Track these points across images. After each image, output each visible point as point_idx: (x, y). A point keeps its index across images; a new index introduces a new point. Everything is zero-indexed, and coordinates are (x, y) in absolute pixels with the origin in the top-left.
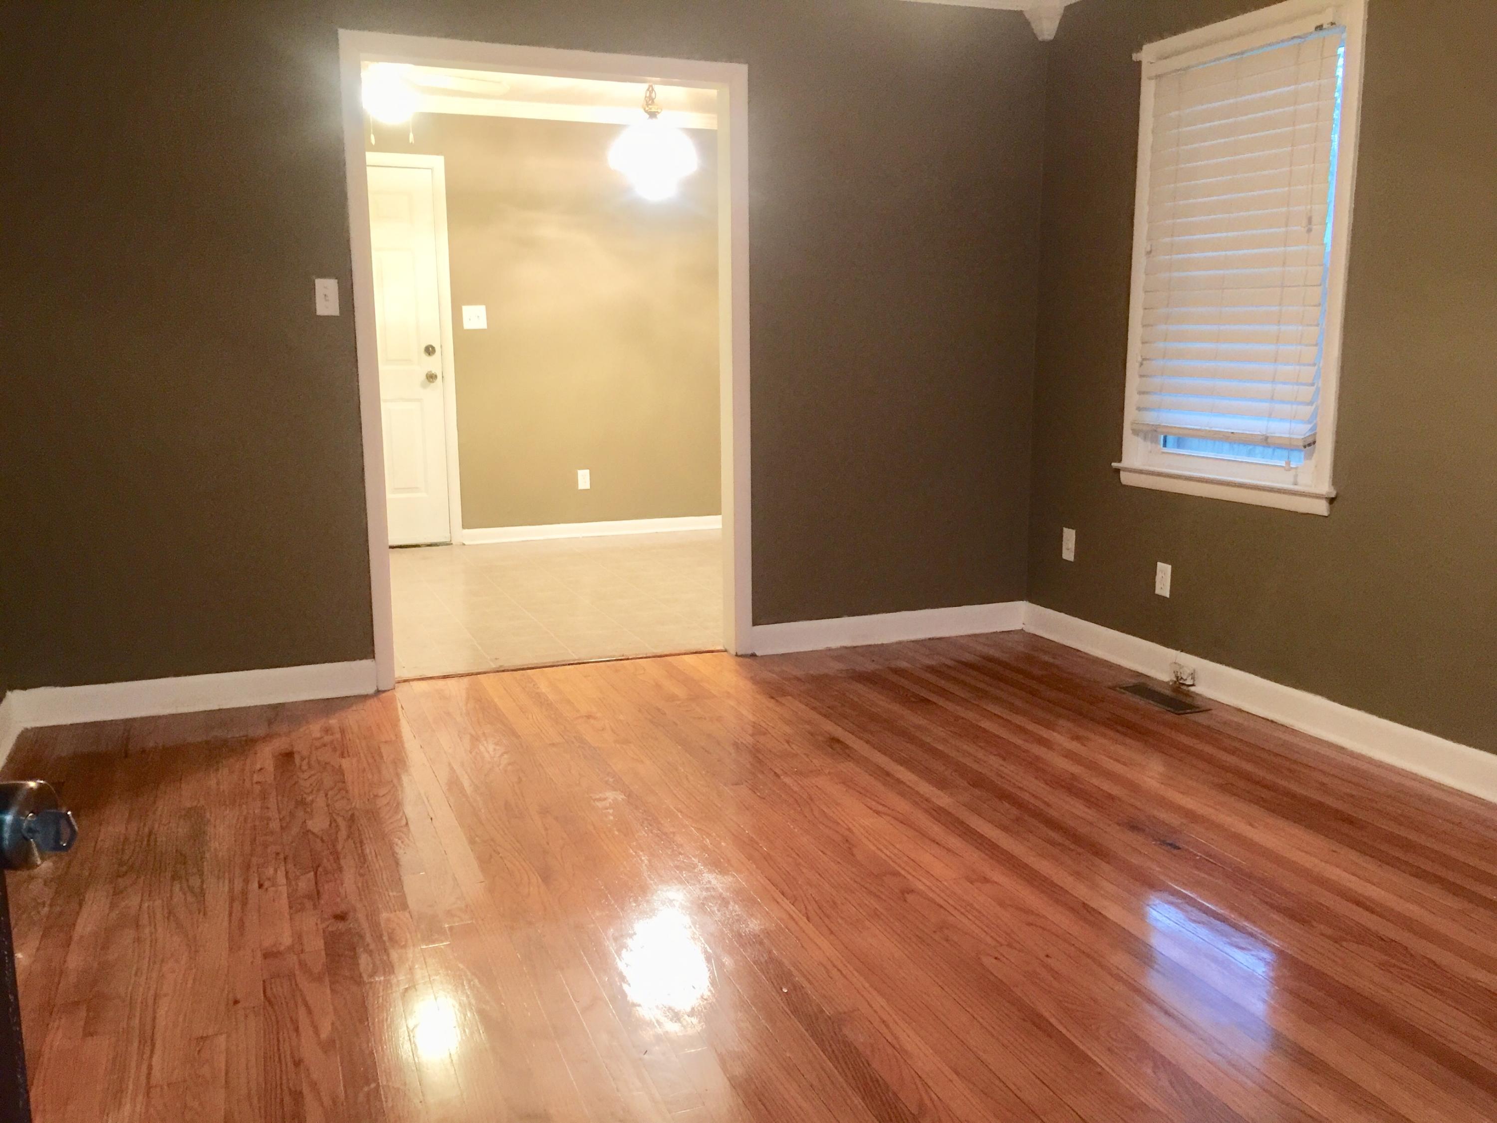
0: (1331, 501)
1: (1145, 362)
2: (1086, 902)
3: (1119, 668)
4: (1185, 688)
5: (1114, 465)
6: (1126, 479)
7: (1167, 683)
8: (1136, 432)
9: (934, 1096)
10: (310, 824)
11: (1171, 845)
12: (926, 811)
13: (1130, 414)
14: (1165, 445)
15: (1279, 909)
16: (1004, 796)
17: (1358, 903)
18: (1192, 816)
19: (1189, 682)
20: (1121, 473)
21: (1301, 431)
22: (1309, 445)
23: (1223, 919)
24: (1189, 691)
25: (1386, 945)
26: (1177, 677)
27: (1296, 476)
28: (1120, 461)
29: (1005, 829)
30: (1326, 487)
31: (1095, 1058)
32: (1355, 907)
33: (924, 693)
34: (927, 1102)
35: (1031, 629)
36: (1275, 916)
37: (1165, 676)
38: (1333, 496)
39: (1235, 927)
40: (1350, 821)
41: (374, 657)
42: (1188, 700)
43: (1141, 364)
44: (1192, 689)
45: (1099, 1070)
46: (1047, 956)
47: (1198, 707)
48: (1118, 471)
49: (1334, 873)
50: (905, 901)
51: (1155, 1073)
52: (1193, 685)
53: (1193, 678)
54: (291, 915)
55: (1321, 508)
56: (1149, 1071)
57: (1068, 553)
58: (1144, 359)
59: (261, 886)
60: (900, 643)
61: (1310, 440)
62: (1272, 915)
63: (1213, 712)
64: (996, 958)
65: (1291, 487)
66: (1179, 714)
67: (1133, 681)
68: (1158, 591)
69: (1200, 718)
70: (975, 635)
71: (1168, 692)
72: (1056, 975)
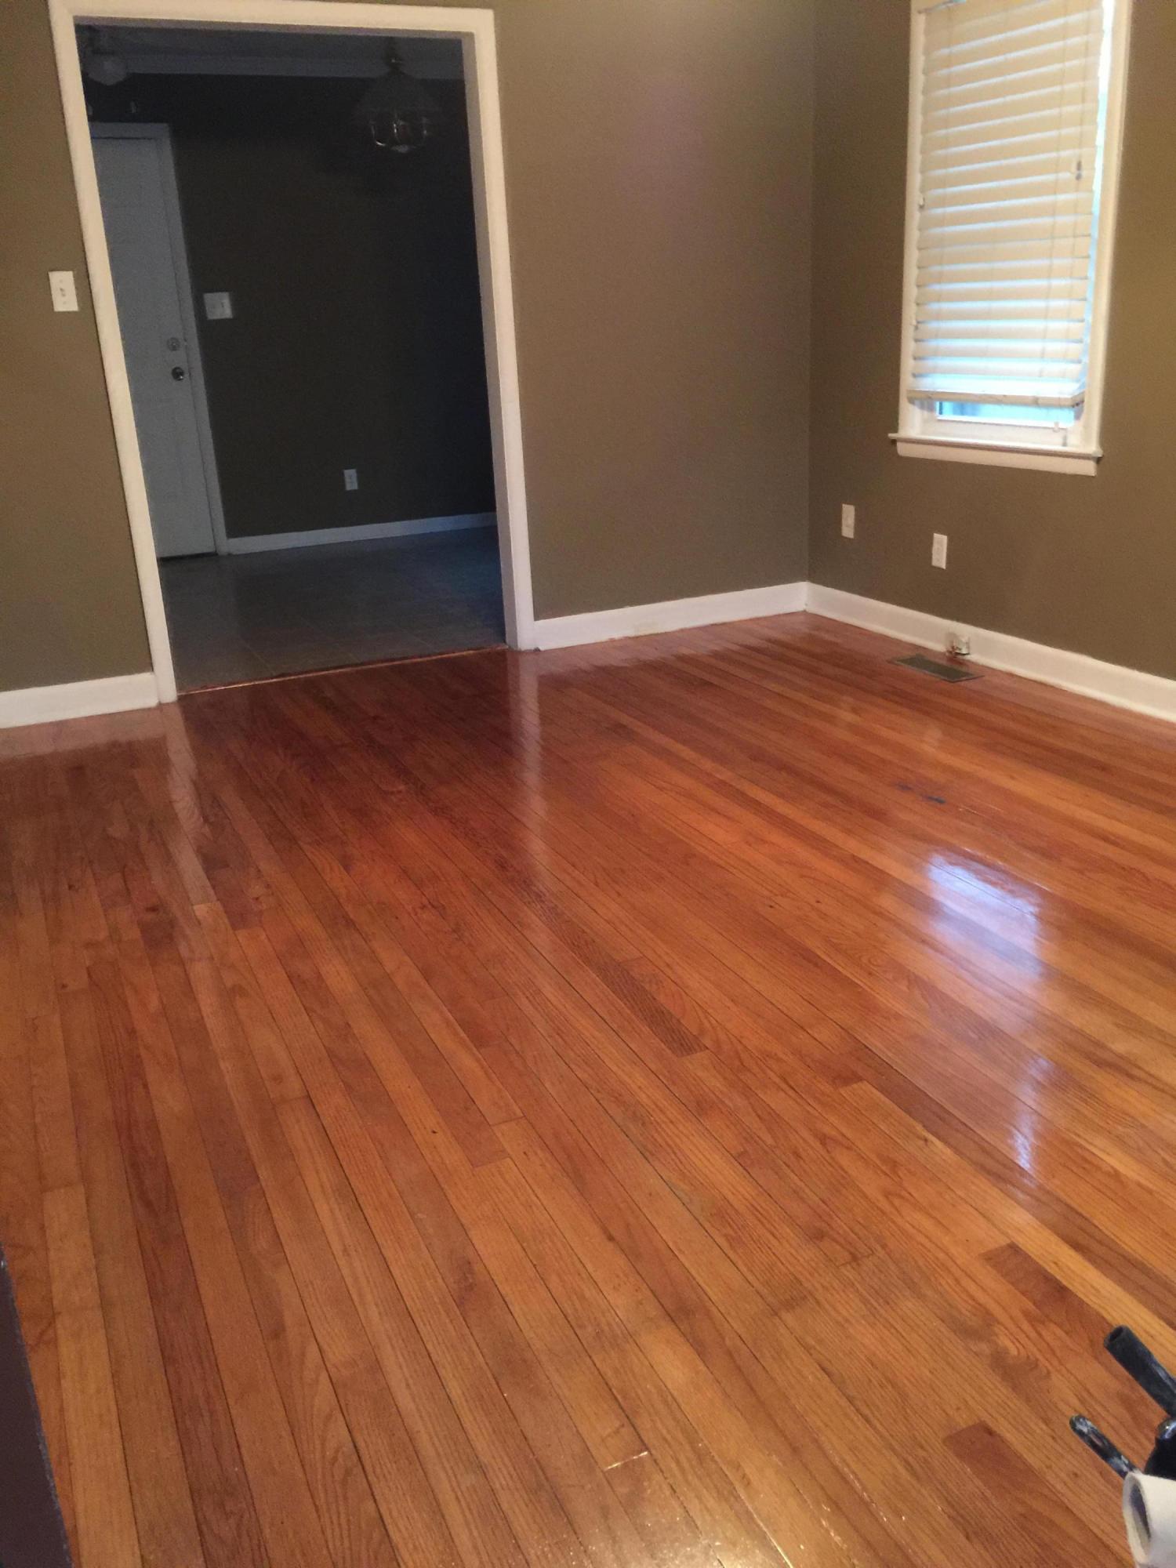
0: (1098, 460)
1: (920, 325)
2: (855, 854)
3: (898, 642)
4: (960, 657)
5: (892, 435)
6: (903, 450)
7: (943, 654)
8: (911, 401)
9: (714, 1022)
10: (111, 831)
11: (937, 800)
12: (708, 785)
13: (907, 382)
14: (941, 413)
15: (1033, 849)
16: (783, 767)
17: (1106, 839)
18: (958, 773)
19: (964, 651)
20: (899, 445)
21: (1068, 390)
22: (1077, 404)
23: (980, 861)
24: (964, 660)
25: (1128, 872)
26: (953, 648)
27: (1065, 438)
28: (896, 431)
29: (781, 796)
30: (1093, 448)
31: (856, 981)
32: (1102, 843)
33: (707, 677)
34: (707, 1025)
35: (813, 609)
36: (1028, 855)
37: (939, 647)
38: (1100, 456)
39: (988, 865)
40: (1104, 768)
41: (153, 670)
42: (964, 669)
43: (916, 328)
44: (968, 657)
45: (860, 990)
46: (818, 902)
47: (972, 675)
48: (894, 442)
49: (1084, 815)
50: (688, 864)
51: (909, 988)
52: (968, 654)
53: (968, 648)
54: (105, 911)
55: (1089, 469)
56: (905, 988)
57: (848, 530)
58: (918, 322)
59: (70, 887)
60: (682, 631)
61: (1078, 400)
62: (1025, 854)
63: (987, 678)
64: (771, 907)
65: (1059, 448)
66: (953, 682)
67: (908, 654)
68: (935, 563)
69: (970, 684)
70: (758, 619)
71: (944, 662)
72: (824, 916)
